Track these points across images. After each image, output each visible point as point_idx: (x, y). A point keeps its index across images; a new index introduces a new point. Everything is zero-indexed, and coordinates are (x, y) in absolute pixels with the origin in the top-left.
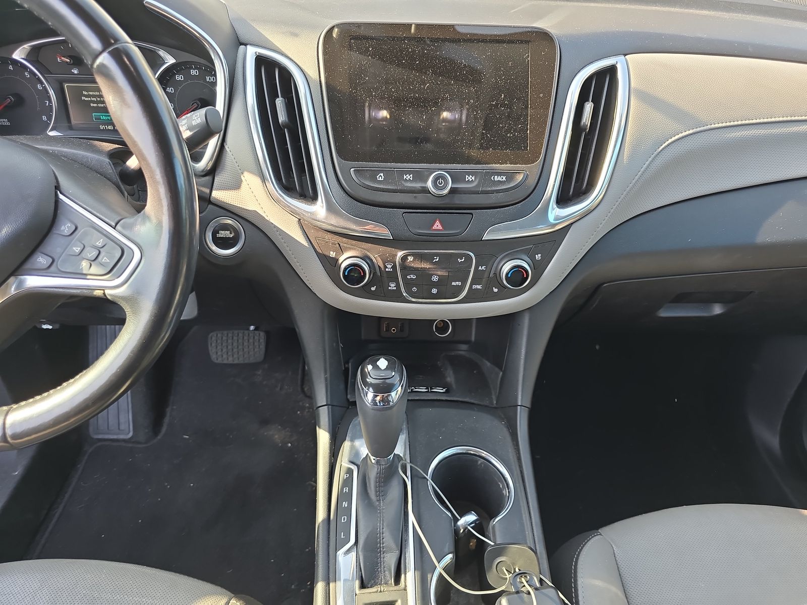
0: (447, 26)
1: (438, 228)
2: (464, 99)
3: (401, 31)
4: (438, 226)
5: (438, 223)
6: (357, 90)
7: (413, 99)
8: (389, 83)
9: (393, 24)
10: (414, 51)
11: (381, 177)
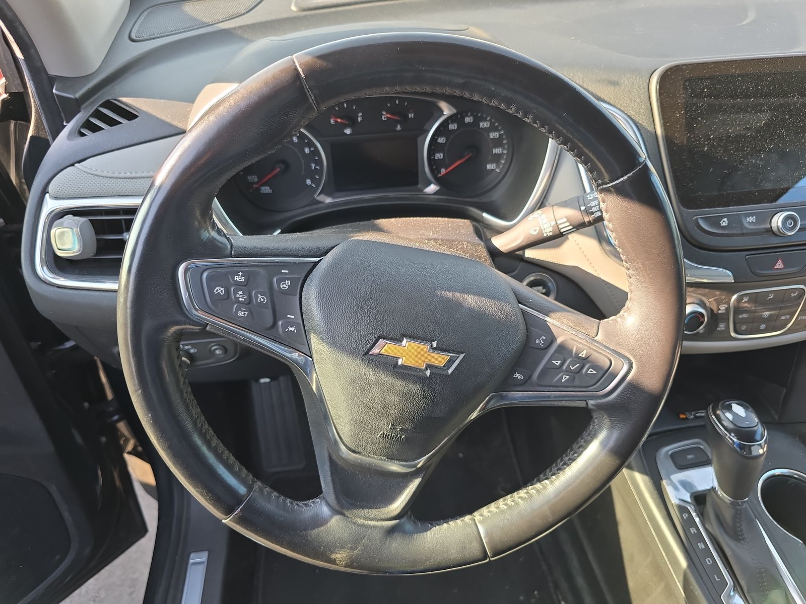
0: (778, 58)
1: (780, 267)
2: (799, 133)
3: (734, 68)
4: (780, 265)
5: (780, 262)
6: (694, 134)
7: (750, 139)
8: (726, 124)
9: (726, 62)
10: (748, 88)
11: (724, 222)
